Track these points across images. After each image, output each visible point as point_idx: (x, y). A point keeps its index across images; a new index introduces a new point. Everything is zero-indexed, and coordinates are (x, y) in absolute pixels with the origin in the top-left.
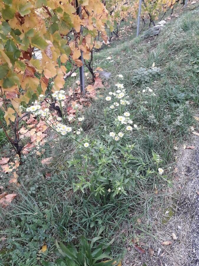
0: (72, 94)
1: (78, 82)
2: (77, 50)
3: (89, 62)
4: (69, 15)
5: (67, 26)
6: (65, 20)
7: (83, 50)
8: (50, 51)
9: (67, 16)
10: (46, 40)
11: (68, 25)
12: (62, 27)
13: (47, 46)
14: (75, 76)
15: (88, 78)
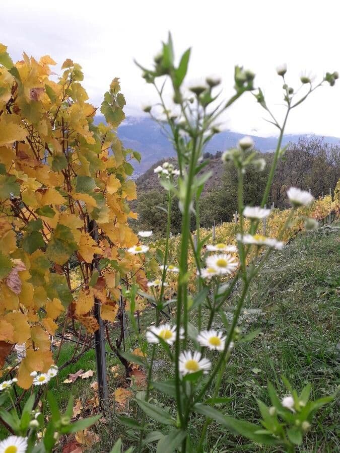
0: (79, 412)
1: (94, 384)
2: (87, 295)
3: (117, 341)
4: (69, 229)
5: (66, 250)
6: (62, 239)
7: (99, 298)
8: (18, 279)
9: (66, 231)
10: (12, 259)
11: (68, 248)
12: (54, 251)
13: (11, 269)
14: (90, 377)
15: (117, 374)
